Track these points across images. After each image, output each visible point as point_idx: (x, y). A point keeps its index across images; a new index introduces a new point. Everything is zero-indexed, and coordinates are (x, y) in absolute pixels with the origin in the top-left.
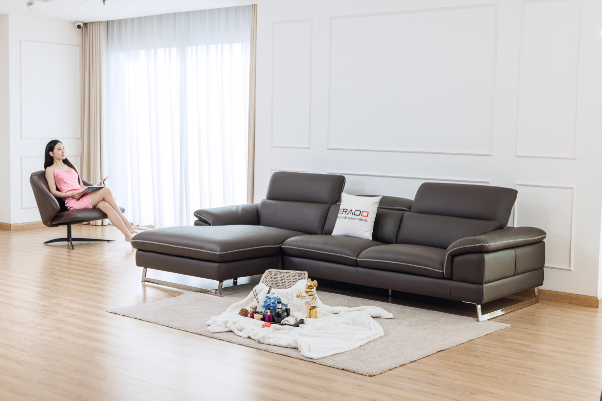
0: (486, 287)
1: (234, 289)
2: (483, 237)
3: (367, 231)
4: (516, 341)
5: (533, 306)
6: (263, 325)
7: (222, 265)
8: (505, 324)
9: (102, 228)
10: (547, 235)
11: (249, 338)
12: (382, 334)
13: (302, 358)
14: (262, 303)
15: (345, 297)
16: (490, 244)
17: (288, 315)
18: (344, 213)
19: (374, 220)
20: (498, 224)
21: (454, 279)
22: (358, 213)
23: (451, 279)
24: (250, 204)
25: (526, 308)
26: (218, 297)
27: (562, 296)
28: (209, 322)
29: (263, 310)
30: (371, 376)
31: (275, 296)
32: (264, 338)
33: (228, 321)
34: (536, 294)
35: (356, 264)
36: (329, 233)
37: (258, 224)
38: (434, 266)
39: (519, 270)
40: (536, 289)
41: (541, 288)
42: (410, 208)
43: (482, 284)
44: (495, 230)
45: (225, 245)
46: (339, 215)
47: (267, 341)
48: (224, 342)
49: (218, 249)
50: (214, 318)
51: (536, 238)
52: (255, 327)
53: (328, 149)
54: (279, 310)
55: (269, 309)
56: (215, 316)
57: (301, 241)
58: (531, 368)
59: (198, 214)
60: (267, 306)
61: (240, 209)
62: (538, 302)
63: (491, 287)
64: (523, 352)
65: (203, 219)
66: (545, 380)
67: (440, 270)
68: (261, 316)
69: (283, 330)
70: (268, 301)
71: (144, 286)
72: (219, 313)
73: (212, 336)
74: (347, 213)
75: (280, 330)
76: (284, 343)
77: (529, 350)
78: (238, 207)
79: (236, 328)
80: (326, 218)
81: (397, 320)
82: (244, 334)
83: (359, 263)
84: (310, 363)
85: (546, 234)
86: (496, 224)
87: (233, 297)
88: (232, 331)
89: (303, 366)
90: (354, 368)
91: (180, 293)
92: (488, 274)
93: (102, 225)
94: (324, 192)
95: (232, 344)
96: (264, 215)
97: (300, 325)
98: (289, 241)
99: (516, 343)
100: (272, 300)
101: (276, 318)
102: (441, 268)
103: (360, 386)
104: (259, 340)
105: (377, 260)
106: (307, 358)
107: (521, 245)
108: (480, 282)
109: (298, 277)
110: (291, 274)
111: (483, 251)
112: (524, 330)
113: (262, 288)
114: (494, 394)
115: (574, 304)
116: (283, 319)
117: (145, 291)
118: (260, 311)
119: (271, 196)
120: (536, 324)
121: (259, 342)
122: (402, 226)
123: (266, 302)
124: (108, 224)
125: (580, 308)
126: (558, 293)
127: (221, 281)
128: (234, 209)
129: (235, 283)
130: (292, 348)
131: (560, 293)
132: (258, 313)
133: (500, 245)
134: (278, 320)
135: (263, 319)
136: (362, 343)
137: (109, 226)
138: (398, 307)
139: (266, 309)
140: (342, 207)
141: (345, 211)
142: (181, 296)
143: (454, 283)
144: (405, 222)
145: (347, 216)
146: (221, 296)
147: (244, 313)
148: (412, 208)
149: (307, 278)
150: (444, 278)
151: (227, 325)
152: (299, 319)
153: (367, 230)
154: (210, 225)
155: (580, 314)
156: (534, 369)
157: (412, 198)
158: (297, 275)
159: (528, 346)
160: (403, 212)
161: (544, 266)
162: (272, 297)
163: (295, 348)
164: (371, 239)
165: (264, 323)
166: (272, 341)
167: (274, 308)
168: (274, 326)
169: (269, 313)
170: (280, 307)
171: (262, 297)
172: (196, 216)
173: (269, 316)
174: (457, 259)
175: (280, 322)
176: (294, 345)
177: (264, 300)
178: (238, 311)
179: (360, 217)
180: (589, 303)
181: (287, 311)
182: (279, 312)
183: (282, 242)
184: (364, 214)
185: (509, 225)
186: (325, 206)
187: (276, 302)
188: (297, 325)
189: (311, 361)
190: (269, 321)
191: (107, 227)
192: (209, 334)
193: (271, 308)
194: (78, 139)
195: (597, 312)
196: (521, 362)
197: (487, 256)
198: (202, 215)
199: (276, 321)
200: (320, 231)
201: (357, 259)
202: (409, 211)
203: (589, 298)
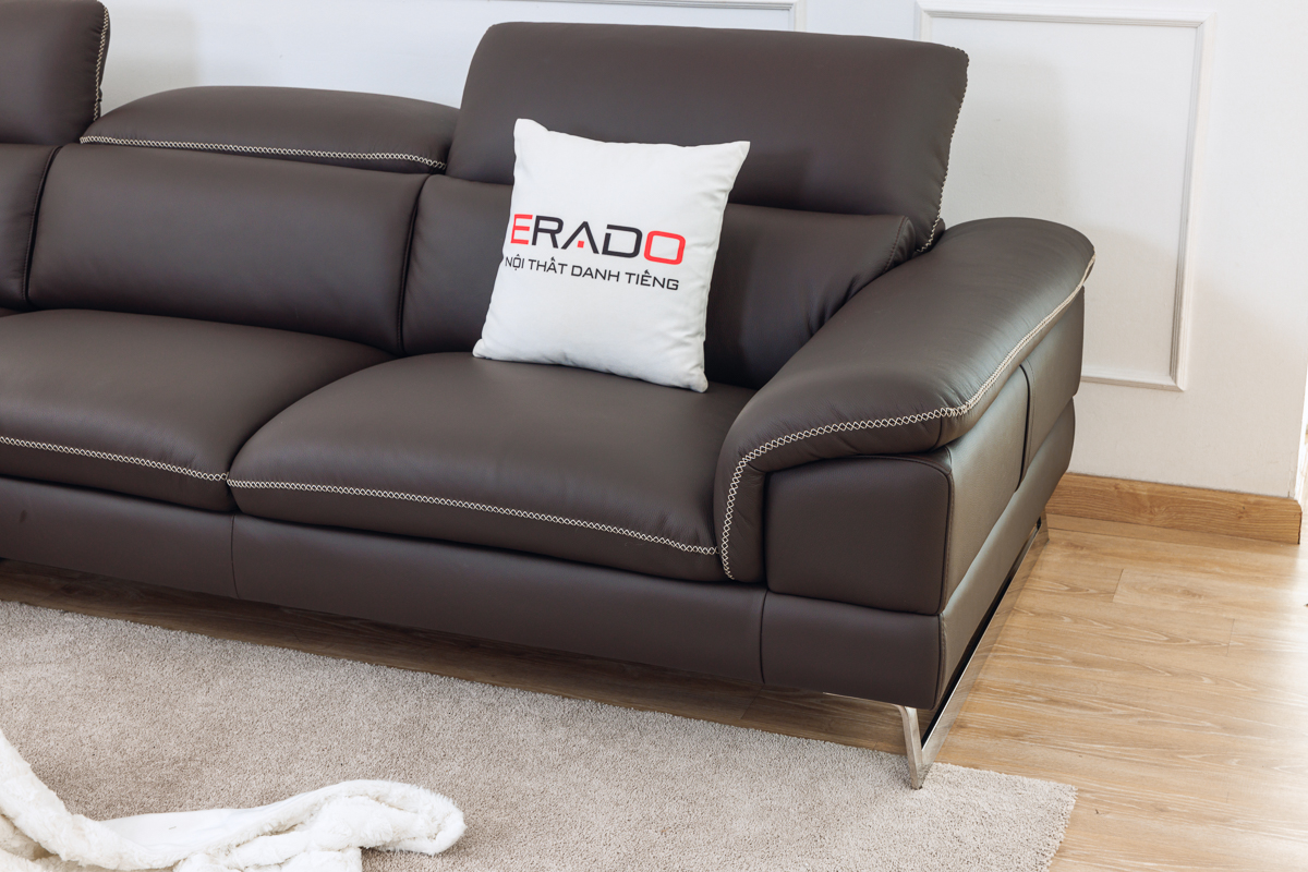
16: (972, 402)
20: (905, 233)
21: (772, 583)
23: (760, 581)
27: (1135, 496)
35: (227, 503)
38: (663, 520)
42: (445, 153)
43: (937, 614)
67: (696, 542)
80: (35, 216)
83: (242, 501)
102: (704, 534)
105: (343, 490)
108: (926, 603)
111: (941, 443)
115: (1187, 529)
125: (1220, 554)
126: (1115, 483)
131: (1125, 486)
143: (779, 607)
148: (455, 154)
150: (722, 582)
160: (419, 177)
174: (791, 489)
200: (14, 286)
201: (231, 482)
202: (442, 172)
203: (1256, 503)
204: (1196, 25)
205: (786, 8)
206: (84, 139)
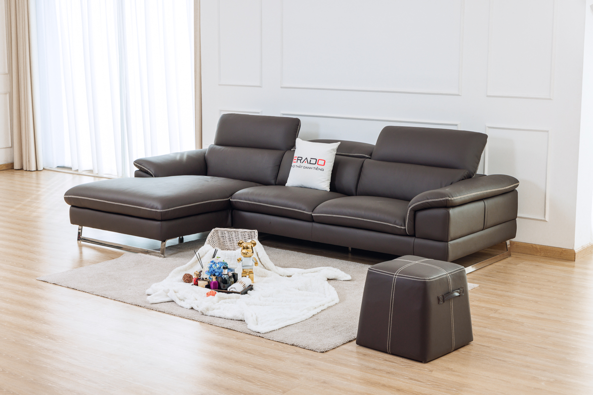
0: (451, 244)
1: (179, 248)
2: (447, 190)
3: (324, 182)
4: (482, 305)
5: (504, 261)
6: (207, 294)
7: (164, 223)
8: (472, 284)
9: (37, 174)
10: (520, 184)
11: (192, 308)
12: (337, 300)
13: (249, 332)
14: (206, 268)
15: (301, 254)
16: (455, 198)
17: (235, 281)
18: (299, 161)
19: (331, 169)
20: (466, 173)
21: (416, 236)
22: (313, 161)
23: (413, 235)
24: (199, 150)
25: (496, 264)
26: (161, 258)
27: (536, 248)
28: (148, 291)
29: (208, 277)
30: (323, 352)
31: (221, 260)
32: (208, 309)
33: (169, 290)
34: (508, 246)
35: (311, 219)
36: (283, 183)
37: (206, 174)
38: (395, 222)
39: (489, 223)
40: (508, 242)
41: (513, 240)
42: (371, 155)
43: (447, 242)
44: (463, 179)
45: (167, 201)
46: (293, 164)
47: (210, 313)
48: (164, 314)
49: (159, 205)
50: (154, 286)
51: (507, 188)
52: (199, 295)
53: (282, 87)
54: (225, 276)
55: (214, 275)
56: (156, 284)
57: (252, 194)
58: (496, 338)
59: (138, 163)
60: (212, 272)
61: (185, 157)
62: (510, 255)
63: (458, 243)
64: (489, 318)
65: (145, 169)
66: (510, 352)
67: (401, 226)
68: (206, 283)
69: (229, 298)
70: (213, 266)
71: (80, 246)
72: (160, 279)
73: (152, 307)
74: (302, 161)
75: (226, 299)
76: (229, 315)
77: (496, 315)
78: (182, 154)
79: (178, 297)
80: (279, 166)
81: (355, 282)
82: (187, 305)
83: (314, 218)
84: (257, 338)
85: (519, 182)
86: (463, 173)
87: (177, 259)
88: (173, 301)
89: (249, 343)
90: (303, 344)
91: (120, 255)
92: (453, 230)
93: (37, 170)
94: (277, 136)
95: (173, 316)
96: (212, 162)
97: (249, 292)
98: (239, 194)
99: (483, 307)
100: (217, 265)
101: (222, 285)
102: (403, 225)
103: (309, 364)
104: (203, 311)
105: (334, 216)
106: (254, 332)
107: (491, 196)
108: (445, 239)
109: (247, 236)
110: (240, 233)
111: (448, 205)
112: (493, 291)
113: (207, 250)
114: (454, 371)
115: (549, 257)
116: (230, 285)
117: (81, 253)
118: (205, 277)
119: (219, 142)
120: (506, 283)
121: (203, 314)
122: (363, 176)
123: (211, 267)
124: (44, 169)
125: (556, 262)
126: (532, 245)
127: (164, 241)
128: (178, 157)
129: (181, 240)
130: (239, 320)
131: (534, 246)
132: (203, 279)
133: (467, 198)
134: (224, 287)
135: (208, 286)
136: (314, 312)
137: (44, 170)
138: (357, 266)
139: (211, 275)
140: (296, 154)
141: (300, 159)
142: (120, 258)
143: (417, 241)
144: (365, 171)
145: (302, 164)
146: (164, 257)
147: (188, 279)
148: (373, 154)
149: (257, 237)
150: (406, 235)
151: (168, 294)
152: (247, 285)
153: (324, 180)
154: (151, 176)
155: (554, 270)
156: (500, 339)
157: (374, 142)
158: (246, 233)
159: (496, 311)
160: (364, 159)
161: (516, 217)
162: (217, 262)
163: (241, 320)
164: (329, 190)
165: (208, 290)
166: (217, 313)
167: (219, 274)
168: (219, 294)
169: (214, 280)
170: (226, 273)
171: (207, 261)
172: (136, 166)
173: (214, 283)
174: (420, 215)
175: (227, 290)
176: (240, 318)
177: (209, 266)
178: (181, 277)
179: (316, 166)
180: (566, 256)
181: (235, 276)
182: (225, 278)
183: (231, 195)
184: (321, 162)
185: (479, 172)
186: (277, 153)
187: (222, 268)
188: (245, 292)
189: (258, 335)
190: (215, 288)
191: (42, 173)
192: (148, 305)
193: (217, 274)
194: (6, 74)
195: (574, 267)
196: (487, 330)
197: (452, 212)
198: (143, 165)
199: (222, 288)
200: (273, 182)
201: (313, 214)
202: (370, 158)
203: (565, 250)
204: (548, 131)
205: (456, 125)
206: (292, 150)
